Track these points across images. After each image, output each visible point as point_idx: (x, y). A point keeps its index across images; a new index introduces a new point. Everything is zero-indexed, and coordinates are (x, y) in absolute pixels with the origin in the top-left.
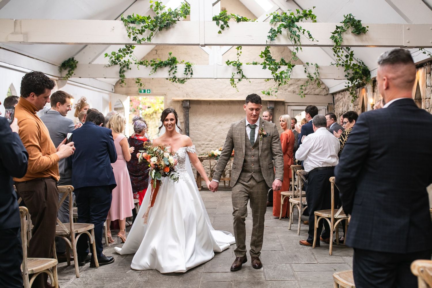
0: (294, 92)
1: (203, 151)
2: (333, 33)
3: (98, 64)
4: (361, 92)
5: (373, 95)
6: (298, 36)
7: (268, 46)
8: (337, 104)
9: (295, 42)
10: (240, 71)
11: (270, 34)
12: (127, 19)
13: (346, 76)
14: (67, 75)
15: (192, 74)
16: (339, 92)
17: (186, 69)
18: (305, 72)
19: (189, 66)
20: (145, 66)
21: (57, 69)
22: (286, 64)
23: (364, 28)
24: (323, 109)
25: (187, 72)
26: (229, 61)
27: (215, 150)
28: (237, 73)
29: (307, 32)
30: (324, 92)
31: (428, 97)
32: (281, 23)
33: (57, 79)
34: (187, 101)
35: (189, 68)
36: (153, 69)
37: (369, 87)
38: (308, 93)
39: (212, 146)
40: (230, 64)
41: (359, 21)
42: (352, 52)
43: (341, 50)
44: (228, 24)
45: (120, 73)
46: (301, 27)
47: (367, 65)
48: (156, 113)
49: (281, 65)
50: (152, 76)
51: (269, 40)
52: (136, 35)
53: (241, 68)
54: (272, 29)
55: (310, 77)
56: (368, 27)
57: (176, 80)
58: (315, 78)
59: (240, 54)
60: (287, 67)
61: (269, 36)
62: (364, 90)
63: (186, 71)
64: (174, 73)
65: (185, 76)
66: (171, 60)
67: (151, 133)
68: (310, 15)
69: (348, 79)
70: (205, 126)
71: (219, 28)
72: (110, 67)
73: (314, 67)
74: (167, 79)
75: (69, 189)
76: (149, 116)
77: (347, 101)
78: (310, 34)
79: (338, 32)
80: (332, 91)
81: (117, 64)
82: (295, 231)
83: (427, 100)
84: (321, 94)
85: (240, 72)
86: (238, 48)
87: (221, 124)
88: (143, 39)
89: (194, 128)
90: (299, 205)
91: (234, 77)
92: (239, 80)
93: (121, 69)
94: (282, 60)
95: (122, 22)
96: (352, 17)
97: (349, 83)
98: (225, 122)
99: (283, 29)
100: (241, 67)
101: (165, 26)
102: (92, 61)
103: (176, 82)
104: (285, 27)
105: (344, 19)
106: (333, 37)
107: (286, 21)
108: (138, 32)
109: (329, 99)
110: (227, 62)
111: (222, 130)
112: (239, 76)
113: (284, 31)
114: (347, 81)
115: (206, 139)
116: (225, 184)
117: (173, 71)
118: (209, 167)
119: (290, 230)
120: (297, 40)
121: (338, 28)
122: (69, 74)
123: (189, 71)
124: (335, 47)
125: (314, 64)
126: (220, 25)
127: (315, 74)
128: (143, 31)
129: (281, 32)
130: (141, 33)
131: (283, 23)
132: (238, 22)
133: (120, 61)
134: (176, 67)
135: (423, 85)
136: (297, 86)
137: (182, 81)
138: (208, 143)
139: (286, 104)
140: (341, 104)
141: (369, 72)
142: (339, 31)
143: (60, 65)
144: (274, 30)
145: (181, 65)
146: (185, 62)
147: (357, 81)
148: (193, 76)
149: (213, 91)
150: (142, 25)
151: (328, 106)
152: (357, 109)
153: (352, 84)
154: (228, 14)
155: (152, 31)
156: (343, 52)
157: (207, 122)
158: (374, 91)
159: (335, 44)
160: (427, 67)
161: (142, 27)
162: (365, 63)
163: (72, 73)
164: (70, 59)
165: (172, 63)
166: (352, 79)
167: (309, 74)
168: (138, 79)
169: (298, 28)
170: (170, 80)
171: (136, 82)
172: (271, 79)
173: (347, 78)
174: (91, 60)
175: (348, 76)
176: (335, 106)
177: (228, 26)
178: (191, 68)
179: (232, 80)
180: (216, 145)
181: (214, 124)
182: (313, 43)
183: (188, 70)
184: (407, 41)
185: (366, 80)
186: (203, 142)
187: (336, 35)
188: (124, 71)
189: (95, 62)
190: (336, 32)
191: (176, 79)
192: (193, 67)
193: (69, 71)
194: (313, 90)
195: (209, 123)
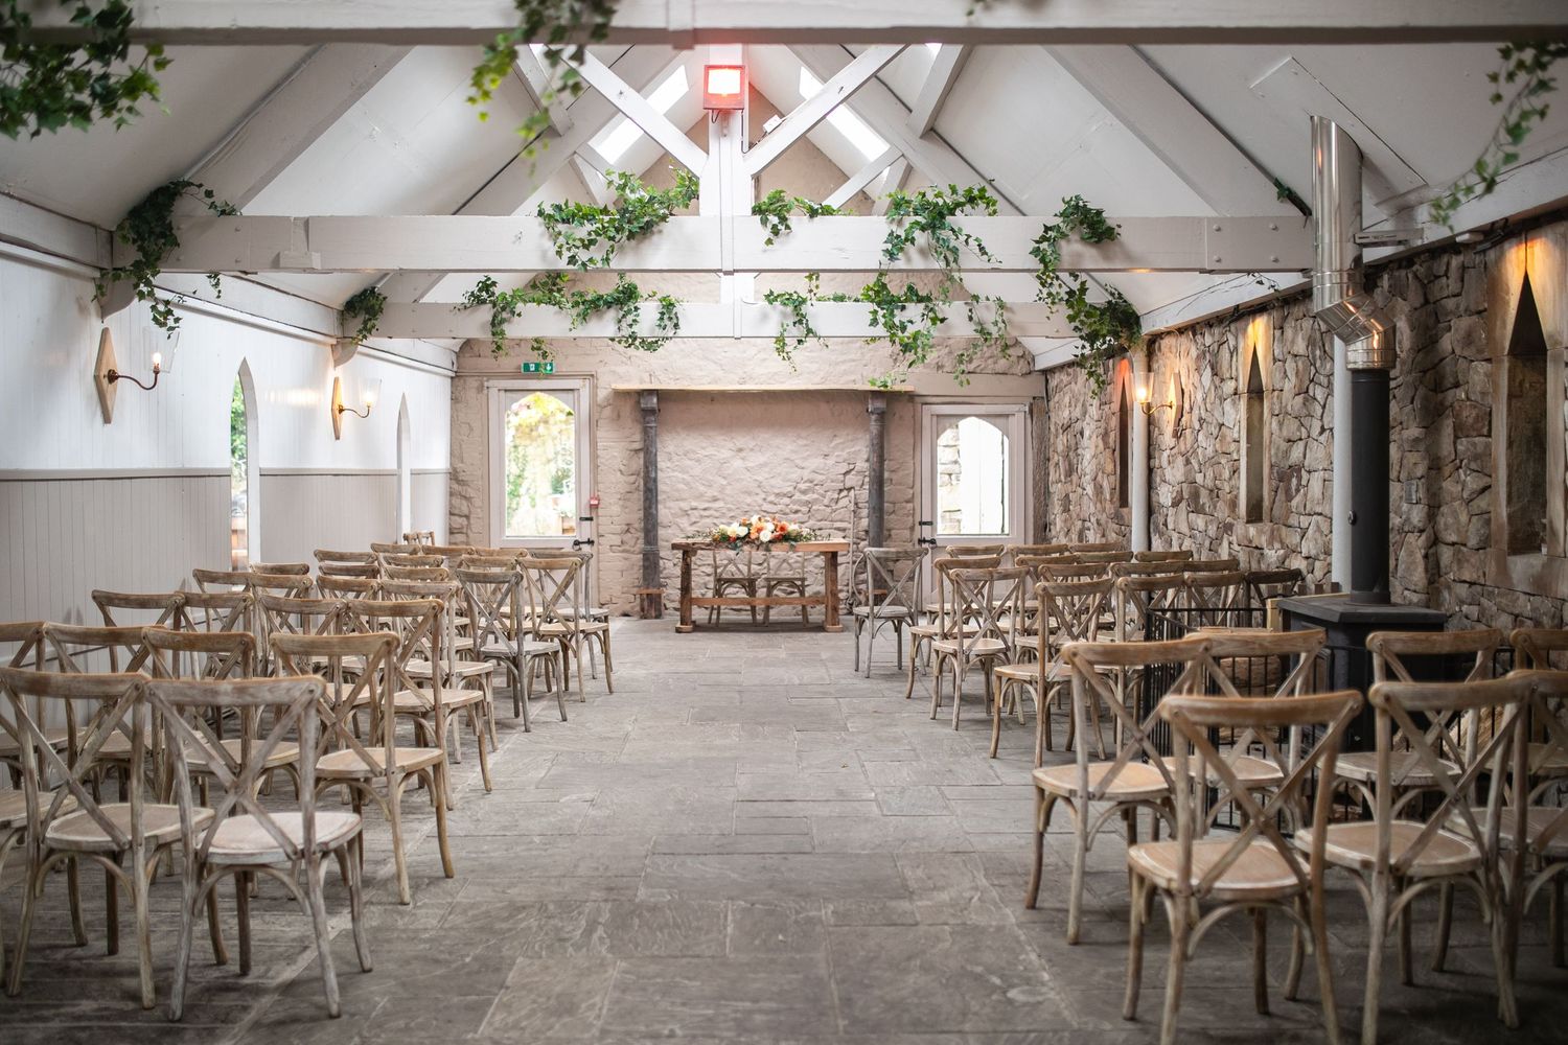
0: (939, 367)
1: (694, 528)
2: (1037, 242)
3: (436, 304)
4: (1118, 368)
5: (1148, 379)
6: (955, 251)
7: (882, 273)
8: (1056, 399)
9: (948, 264)
10: (800, 319)
11: (889, 246)
12: (552, 212)
13: (1076, 329)
14: (360, 331)
15: (676, 326)
16: (1062, 367)
17: (662, 314)
18: (971, 318)
19: (668, 306)
20: (557, 307)
21: (334, 316)
22: (920, 300)
23: (1111, 230)
24: (1019, 411)
25: (666, 322)
26: (772, 293)
27: (729, 524)
28: (795, 323)
29: (976, 240)
30: (1022, 367)
31: (1278, 387)
32: (914, 218)
33: (334, 341)
34: (651, 392)
35: (670, 312)
36: (579, 315)
37: (1138, 357)
38: (978, 370)
39: (717, 514)
40: (775, 299)
41: (1099, 213)
42: (1083, 283)
43: (1055, 282)
44: (789, 222)
45: (493, 324)
46: (960, 230)
47: (1130, 301)
48: (546, 422)
49: (906, 300)
50: (574, 334)
51: (885, 259)
52: (574, 250)
53: (803, 312)
54: (891, 234)
55: (982, 331)
56: (1119, 226)
57: (637, 343)
58: (995, 335)
59: (815, 291)
60: (922, 306)
61: (887, 251)
62: (1125, 362)
63: (661, 319)
64: (631, 326)
65: (659, 333)
66: (623, 292)
67: (534, 481)
68: (981, 198)
69: (1081, 337)
70: (698, 461)
71: (767, 233)
72: (468, 311)
73: (994, 306)
74: (612, 340)
75: (434, 608)
76: (527, 430)
77: (1082, 391)
78: (983, 244)
79: (1048, 240)
80: (1041, 364)
81: (484, 302)
82: (947, 723)
83: (1276, 393)
84: (1011, 371)
85: (800, 322)
86: (810, 277)
87: (743, 454)
88: (591, 260)
89: (669, 464)
90: (955, 655)
91: (786, 334)
92: (800, 342)
93: (495, 317)
94: (910, 288)
95: (540, 219)
96: (1081, 204)
97: (1084, 347)
98: (752, 450)
99: (917, 234)
100: (804, 309)
101: (641, 228)
102: (422, 296)
103: (637, 348)
104: (923, 229)
105: (1063, 207)
106: (1036, 252)
107: (925, 214)
108: (578, 243)
109: (1035, 386)
110: (767, 296)
111: (745, 471)
112: (799, 331)
113: (921, 238)
114: (1080, 343)
115: (702, 495)
116: (754, 615)
117: (630, 318)
118: (709, 570)
119: (934, 718)
120: (951, 259)
121: (1047, 229)
122: (365, 328)
123: (670, 319)
124: (1043, 273)
125: (992, 298)
126: (769, 226)
127: (996, 323)
128: (592, 242)
129: (913, 241)
130: (586, 247)
131: (919, 218)
132: (811, 217)
133: (493, 294)
134: (636, 309)
135: (1265, 357)
136: (947, 350)
137: (651, 345)
138: (706, 505)
139: (918, 399)
140: (1067, 400)
141: (1138, 318)
142: (1050, 235)
143: (341, 308)
144: (898, 237)
145: (647, 303)
146: (659, 296)
147: (1104, 343)
148: (680, 333)
149: (721, 365)
150: (588, 227)
151: (1031, 404)
152: (1109, 412)
153: (1092, 349)
154: (788, 198)
155: (612, 243)
156: (1060, 286)
157: (703, 448)
158: (1149, 369)
159: (1042, 266)
160: (1275, 313)
161: (590, 234)
162: (1126, 296)
163: (373, 327)
164: (365, 291)
165: (626, 296)
166: (1091, 338)
167: (980, 324)
168: (537, 340)
169: (952, 230)
170: (619, 342)
171: (533, 348)
172: (880, 338)
173: (1078, 334)
174: (418, 293)
175: (1080, 330)
176: (1052, 404)
177: (788, 227)
178: (675, 310)
179: (780, 340)
180: (730, 510)
181: (725, 454)
182: (989, 266)
183: (666, 317)
184: (1215, 258)
185: (1130, 339)
186: (694, 504)
187: (1044, 245)
188: (503, 321)
189: (427, 299)
190: (1043, 239)
191: (635, 339)
192: (678, 309)
193: (365, 323)
194: (990, 361)
195: (710, 451)
